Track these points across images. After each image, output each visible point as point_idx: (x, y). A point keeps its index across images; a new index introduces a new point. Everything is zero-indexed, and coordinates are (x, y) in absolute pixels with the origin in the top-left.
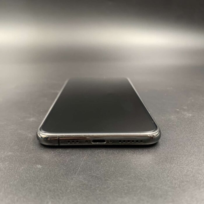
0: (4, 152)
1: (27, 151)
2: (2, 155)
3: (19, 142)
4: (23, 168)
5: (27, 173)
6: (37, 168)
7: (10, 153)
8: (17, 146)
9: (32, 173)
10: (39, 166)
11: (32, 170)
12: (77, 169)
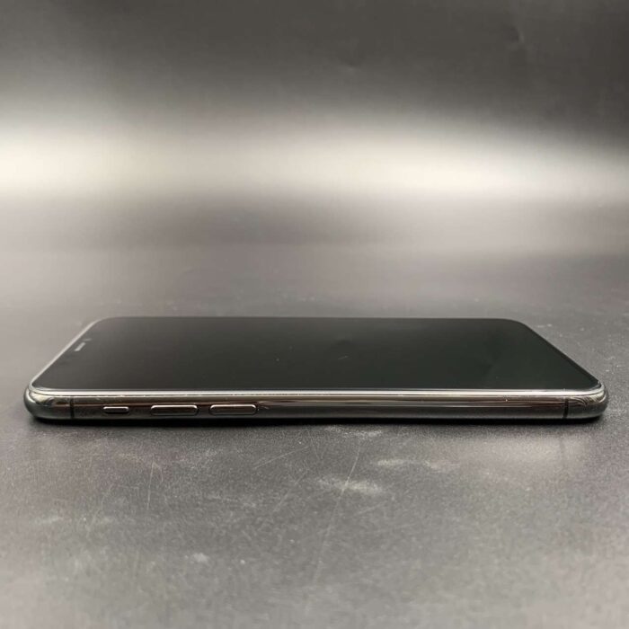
0: (90, 518)
1: (158, 512)
2: (84, 527)
3: (128, 485)
4: (153, 563)
5: (169, 580)
6: (196, 563)
7: (107, 520)
8: (125, 498)
9: (184, 579)
10: (201, 558)
11: (181, 571)
12: (313, 563)
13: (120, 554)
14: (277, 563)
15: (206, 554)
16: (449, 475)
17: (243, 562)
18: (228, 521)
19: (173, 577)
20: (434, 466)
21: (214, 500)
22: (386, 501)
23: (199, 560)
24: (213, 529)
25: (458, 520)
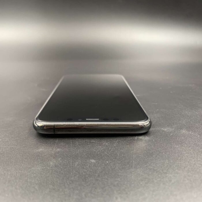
0: (53, 149)
1: (75, 147)
2: (51, 152)
4: (77, 163)
5: (83, 168)
6: (92, 163)
7: (58, 150)
9: (89, 168)
10: (93, 161)
11: (87, 165)
12: (131, 162)
13: (65, 160)
14: (119, 162)
15: (94, 160)
16: (171, 132)
17: (107, 162)
18: (99, 149)
19: (85, 167)
20: (165, 130)
21: (93, 142)
22: (151, 142)
23: (93, 162)
24: (95, 152)
25: (177, 147)
